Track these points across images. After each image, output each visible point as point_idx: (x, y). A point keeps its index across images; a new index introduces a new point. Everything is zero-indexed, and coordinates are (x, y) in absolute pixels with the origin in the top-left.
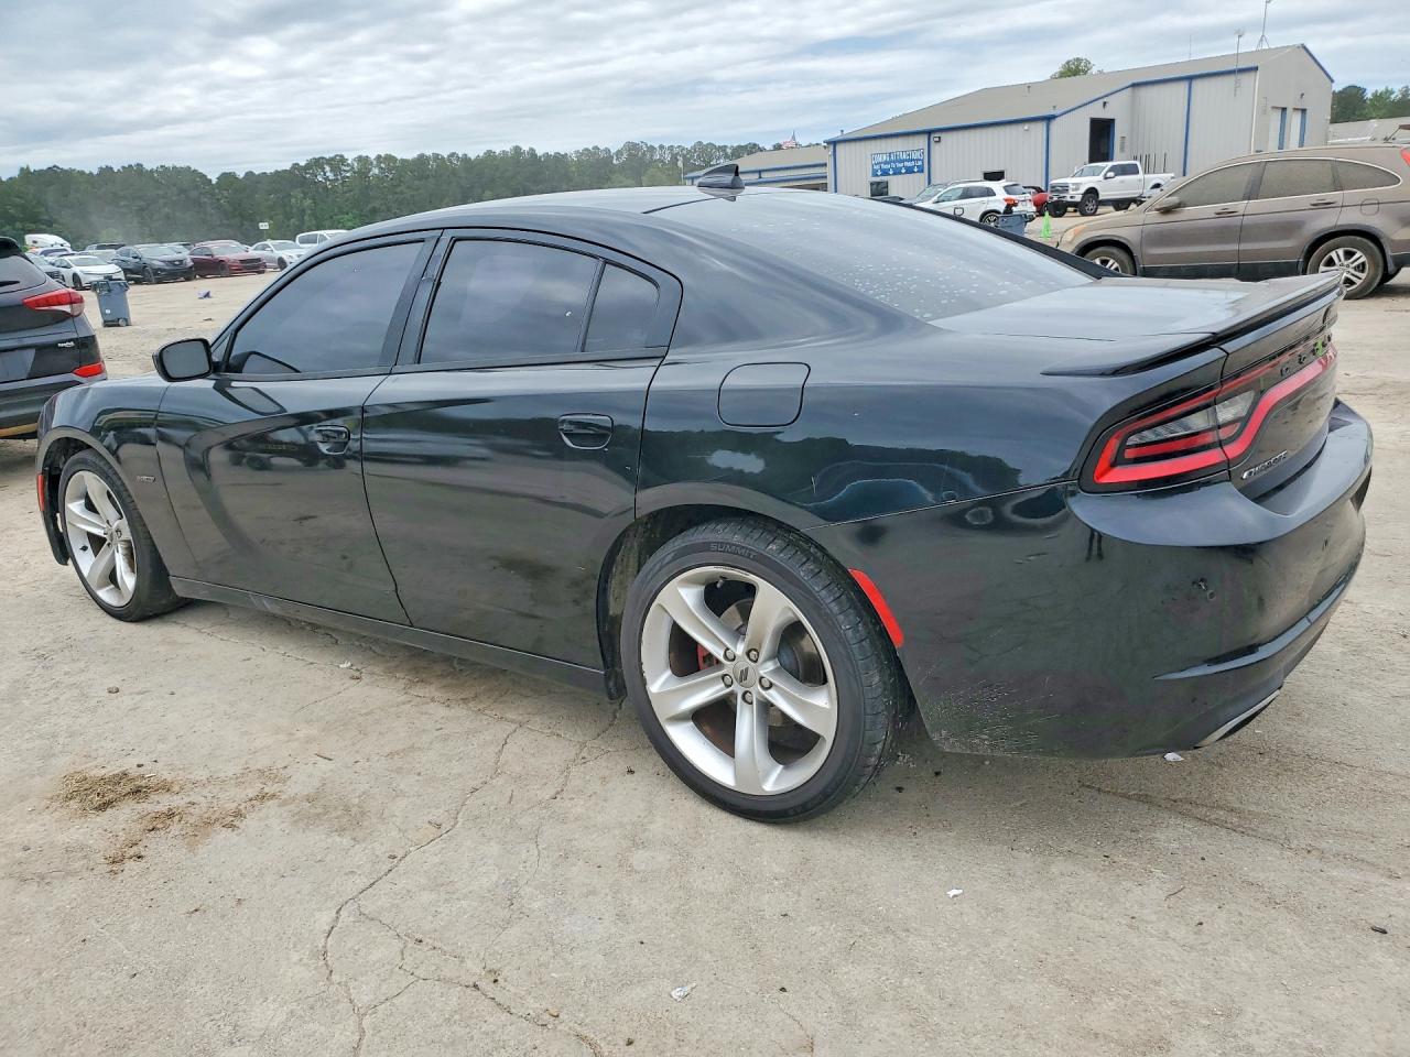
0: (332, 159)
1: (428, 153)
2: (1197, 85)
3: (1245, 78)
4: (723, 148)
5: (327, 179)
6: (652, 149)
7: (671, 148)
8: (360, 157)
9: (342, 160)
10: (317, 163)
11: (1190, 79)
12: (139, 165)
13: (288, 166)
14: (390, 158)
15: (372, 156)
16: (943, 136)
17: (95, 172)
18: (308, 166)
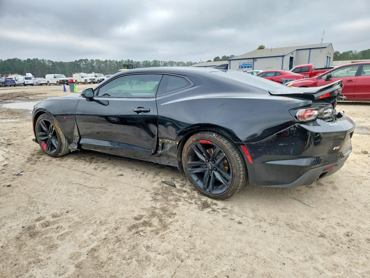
0: (85, 60)
1: (108, 60)
2: (312, 50)
3: (323, 49)
4: (175, 62)
5: (83, 64)
6: (159, 62)
7: (164, 62)
8: (92, 60)
9: (87, 60)
10: (81, 61)
11: (310, 49)
12: (37, 59)
13: (74, 61)
14: (99, 60)
15: (95, 60)
16: (257, 59)
17: (26, 60)
18: (79, 61)
